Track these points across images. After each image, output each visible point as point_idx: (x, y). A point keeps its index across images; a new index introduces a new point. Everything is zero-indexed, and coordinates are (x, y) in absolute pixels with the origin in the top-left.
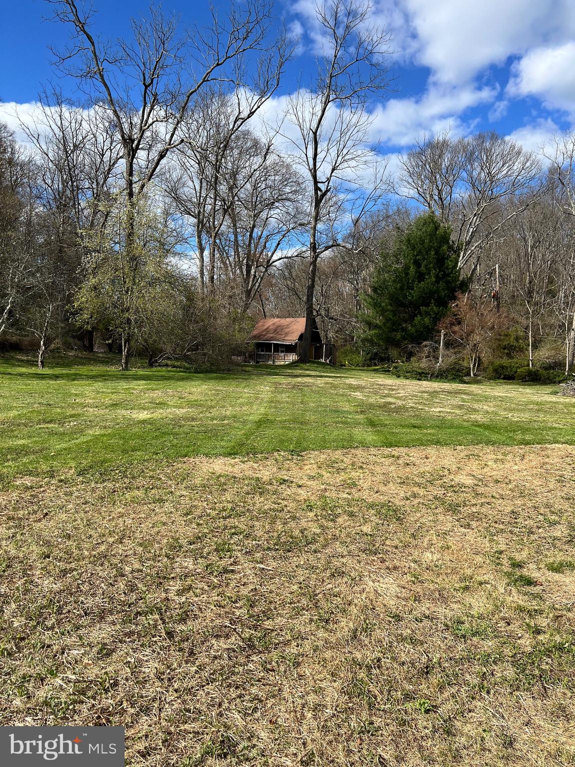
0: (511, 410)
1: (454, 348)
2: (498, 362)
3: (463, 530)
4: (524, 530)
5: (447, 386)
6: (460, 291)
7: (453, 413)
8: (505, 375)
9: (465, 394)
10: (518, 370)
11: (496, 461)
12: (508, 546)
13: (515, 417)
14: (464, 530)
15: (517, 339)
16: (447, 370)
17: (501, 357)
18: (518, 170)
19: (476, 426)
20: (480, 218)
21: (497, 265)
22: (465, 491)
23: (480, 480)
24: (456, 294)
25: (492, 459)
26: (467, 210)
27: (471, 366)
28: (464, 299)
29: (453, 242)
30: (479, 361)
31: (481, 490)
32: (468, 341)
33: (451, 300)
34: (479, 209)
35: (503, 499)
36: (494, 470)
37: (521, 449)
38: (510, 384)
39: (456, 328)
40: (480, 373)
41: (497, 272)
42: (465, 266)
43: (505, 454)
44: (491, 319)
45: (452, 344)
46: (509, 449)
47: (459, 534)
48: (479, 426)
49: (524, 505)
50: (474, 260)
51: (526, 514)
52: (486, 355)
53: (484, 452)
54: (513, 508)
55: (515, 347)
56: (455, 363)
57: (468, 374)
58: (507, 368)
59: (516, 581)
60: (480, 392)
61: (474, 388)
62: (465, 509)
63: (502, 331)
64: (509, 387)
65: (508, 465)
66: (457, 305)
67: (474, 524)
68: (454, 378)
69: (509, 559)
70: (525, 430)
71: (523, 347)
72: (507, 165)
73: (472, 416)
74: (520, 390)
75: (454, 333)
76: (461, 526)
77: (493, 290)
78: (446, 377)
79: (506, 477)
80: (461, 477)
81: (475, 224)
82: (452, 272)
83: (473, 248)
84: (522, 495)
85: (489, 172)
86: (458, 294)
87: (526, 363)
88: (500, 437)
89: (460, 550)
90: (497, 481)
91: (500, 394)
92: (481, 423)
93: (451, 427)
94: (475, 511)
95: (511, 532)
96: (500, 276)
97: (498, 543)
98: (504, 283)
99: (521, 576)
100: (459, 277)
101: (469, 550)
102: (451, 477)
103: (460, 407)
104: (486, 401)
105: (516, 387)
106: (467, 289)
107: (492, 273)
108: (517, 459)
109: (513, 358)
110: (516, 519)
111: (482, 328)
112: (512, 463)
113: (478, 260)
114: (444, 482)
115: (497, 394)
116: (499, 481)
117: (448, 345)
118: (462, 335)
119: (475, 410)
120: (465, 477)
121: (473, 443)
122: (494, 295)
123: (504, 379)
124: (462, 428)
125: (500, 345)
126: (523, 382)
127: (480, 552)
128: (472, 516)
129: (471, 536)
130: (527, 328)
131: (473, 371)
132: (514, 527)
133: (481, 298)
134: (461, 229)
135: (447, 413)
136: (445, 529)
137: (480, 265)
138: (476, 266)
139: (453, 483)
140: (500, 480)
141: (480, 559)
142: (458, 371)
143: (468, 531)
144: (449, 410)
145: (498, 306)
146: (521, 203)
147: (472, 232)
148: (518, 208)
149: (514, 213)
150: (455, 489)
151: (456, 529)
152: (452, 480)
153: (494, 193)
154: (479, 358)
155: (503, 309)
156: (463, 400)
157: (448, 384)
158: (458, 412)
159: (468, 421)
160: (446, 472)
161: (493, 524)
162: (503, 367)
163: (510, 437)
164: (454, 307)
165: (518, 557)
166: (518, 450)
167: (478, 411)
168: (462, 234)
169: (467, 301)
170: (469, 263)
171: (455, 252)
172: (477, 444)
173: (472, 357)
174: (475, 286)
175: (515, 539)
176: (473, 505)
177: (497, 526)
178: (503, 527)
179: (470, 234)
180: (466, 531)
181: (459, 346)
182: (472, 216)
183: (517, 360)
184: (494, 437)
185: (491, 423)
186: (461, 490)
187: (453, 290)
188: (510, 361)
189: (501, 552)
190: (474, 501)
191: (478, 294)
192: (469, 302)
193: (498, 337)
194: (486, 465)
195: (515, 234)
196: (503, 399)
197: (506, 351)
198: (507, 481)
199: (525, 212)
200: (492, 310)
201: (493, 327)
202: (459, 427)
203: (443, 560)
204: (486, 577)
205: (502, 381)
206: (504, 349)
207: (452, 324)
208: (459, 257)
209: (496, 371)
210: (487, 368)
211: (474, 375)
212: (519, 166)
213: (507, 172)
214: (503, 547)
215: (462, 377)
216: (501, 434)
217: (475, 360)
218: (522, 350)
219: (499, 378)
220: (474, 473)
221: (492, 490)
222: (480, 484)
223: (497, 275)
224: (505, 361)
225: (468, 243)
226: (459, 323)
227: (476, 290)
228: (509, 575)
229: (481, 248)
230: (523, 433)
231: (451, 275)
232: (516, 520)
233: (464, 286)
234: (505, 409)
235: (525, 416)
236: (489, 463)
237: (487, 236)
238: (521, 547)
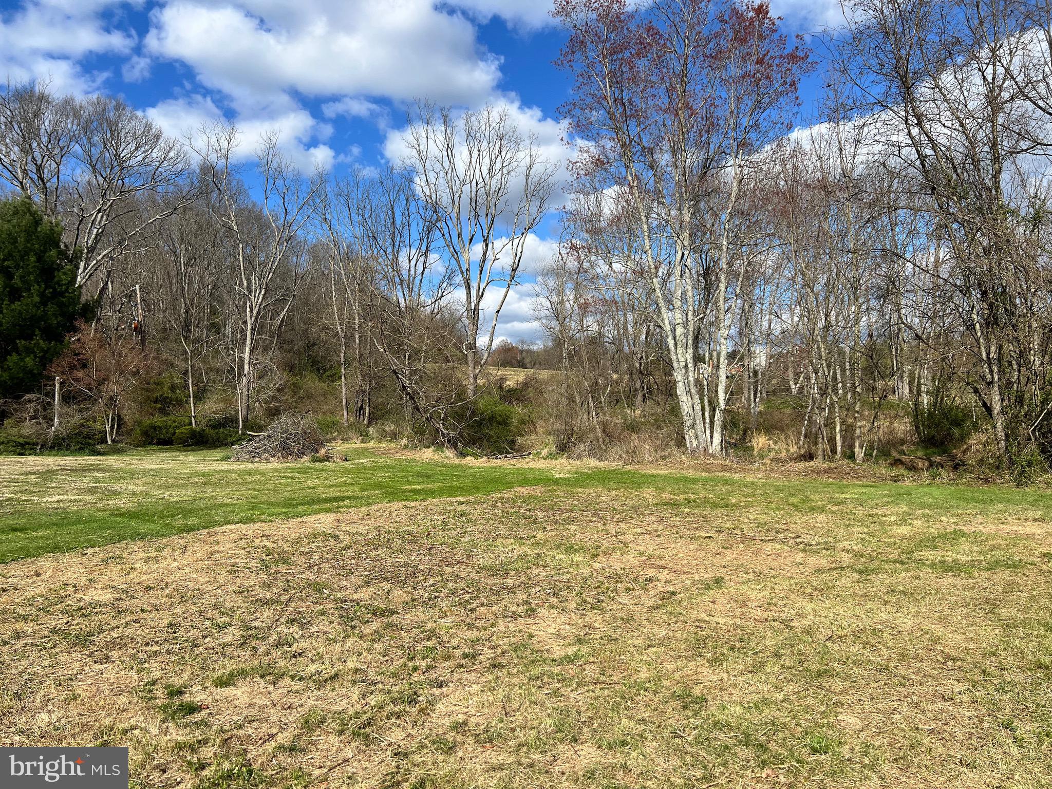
0: (167, 487)
1: (78, 403)
2: (147, 421)
3: (98, 667)
4: (186, 644)
5: (69, 461)
6: (83, 320)
7: (81, 501)
8: (159, 439)
9: (98, 470)
10: (177, 431)
11: (147, 561)
12: (164, 672)
13: (174, 496)
14: (100, 666)
15: (173, 388)
16: (69, 437)
17: (151, 414)
18: (158, 159)
19: (117, 515)
20: (108, 215)
21: (137, 286)
22: (100, 612)
23: (124, 591)
24: (76, 323)
25: (141, 559)
26: (87, 200)
27: (108, 429)
28: (91, 331)
29: (66, 246)
30: (119, 421)
31: (123, 605)
32: (100, 392)
33: (69, 332)
34: (104, 203)
35: (158, 610)
36: (144, 573)
37: (182, 538)
38: (166, 451)
39: (80, 374)
40: (121, 437)
41: (138, 296)
42: (89, 282)
43: (159, 549)
44: (133, 361)
45: (74, 398)
46: (165, 541)
47: (92, 674)
48: (122, 515)
49: (186, 612)
50: (101, 275)
51: (189, 624)
52: (130, 412)
53: (130, 550)
54: (170, 619)
55: (171, 399)
56: (82, 425)
57: (104, 441)
58: (161, 428)
59: (175, 713)
60: (123, 465)
61: (113, 461)
62: (101, 636)
63: (151, 378)
64: (165, 455)
65: (164, 564)
66: (79, 340)
67: (114, 654)
68: (80, 449)
69: (165, 688)
70: (187, 513)
71: (181, 400)
72: (143, 149)
73: (110, 502)
74: (181, 458)
75: (77, 380)
76: (95, 662)
77: (135, 320)
78: (68, 448)
79: (162, 581)
80: (95, 592)
81: (100, 223)
82: (67, 291)
83: (99, 258)
84: (184, 599)
85: (117, 154)
86: (80, 323)
87: (187, 421)
88: (152, 526)
89: (94, 696)
90: (149, 588)
91: (153, 467)
92: (124, 510)
93: (79, 521)
94: (117, 635)
95: (168, 652)
96: (143, 300)
97: (149, 672)
98: (149, 311)
99: (181, 705)
100: (79, 298)
101: (107, 692)
102: (78, 596)
103: (92, 491)
104: (132, 478)
105: (174, 454)
106: (94, 317)
107: (130, 296)
108: (177, 553)
109: (168, 414)
110: (175, 632)
111: (121, 374)
112: (169, 560)
113: (109, 276)
114: (68, 606)
115: (148, 467)
116: (151, 588)
117: (67, 399)
118: (90, 384)
119: (116, 493)
120: (100, 592)
121: (112, 541)
122: (136, 328)
123: (158, 444)
124: (95, 521)
125: (149, 397)
126: (184, 446)
127: (123, 691)
128: (113, 644)
129: (110, 672)
130: (186, 373)
131: (111, 435)
132: (173, 644)
133: (117, 330)
134: (78, 229)
135: (71, 501)
136: (70, 673)
137: (112, 282)
138: (107, 284)
139: (82, 604)
140: (152, 585)
141: (124, 700)
142: (88, 436)
143: (107, 666)
144: (73, 498)
145: (143, 341)
146: (167, 204)
147: (97, 235)
148: (163, 211)
149: (158, 217)
150: (84, 611)
151: (86, 668)
152: (79, 601)
153: (127, 185)
154: (119, 416)
155: (151, 347)
156: (97, 480)
157: (71, 458)
158: (88, 498)
159: (105, 511)
160: (70, 589)
161: (144, 648)
162: (155, 428)
163: (167, 525)
164: (74, 342)
165: (177, 682)
166: (178, 541)
167: (120, 493)
168: (80, 235)
169: (95, 335)
170: (94, 279)
171: (71, 261)
172: (119, 542)
173: (107, 416)
174: (107, 313)
175: (173, 660)
176: (113, 629)
177: (148, 649)
178: (158, 648)
179: (93, 236)
180: (102, 667)
181: (85, 399)
182: (94, 212)
183: (174, 417)
184: (144, 528)
185: (140, 508)
186: (95, 611)
187: (71, 317)
188: (165, 418)
189: (154, 683)
190: (114, 623)
191: (113, 323)
192: (98, 335)
193: (146, 386)
194: (132, 568)
195: (161, 244)
196: (156, 473)
197: (159, 405)
198: (163, 584)
199: (173, 216)
200: (133, 348)
201: (138, 372)
202: (90, 520)
203: (68, 717)
204: (133, 722)
205: (155, 447)
206: (156, 402)
207: (72, 368)
208: (78, 269)
209: (145, 433)
210: (132, 430)
211: (113, 441)
212: (160, 154)
213: (144, 159)
214: (157, 674)
215: (94, 445)
216: (153, 522)
217: (113, 419)
218: (180, 403)
219: (150, 444)
220: (114, 584)
221: (143, 600)
222: (124, 596)
223: (139, 299)
224: (158, 420)
225: (91, 250)
226: (84, 366)
227: (109, 318)
228: (164, 709)
229: (112, 258)
230: (185, 517)
231: (67, 294)
232: (176, 635)
233: (89, 312)
234: (160, 487)
235: (188, 494)
236: (137, 565)
237: (120, 243)
238: (182, 668)
